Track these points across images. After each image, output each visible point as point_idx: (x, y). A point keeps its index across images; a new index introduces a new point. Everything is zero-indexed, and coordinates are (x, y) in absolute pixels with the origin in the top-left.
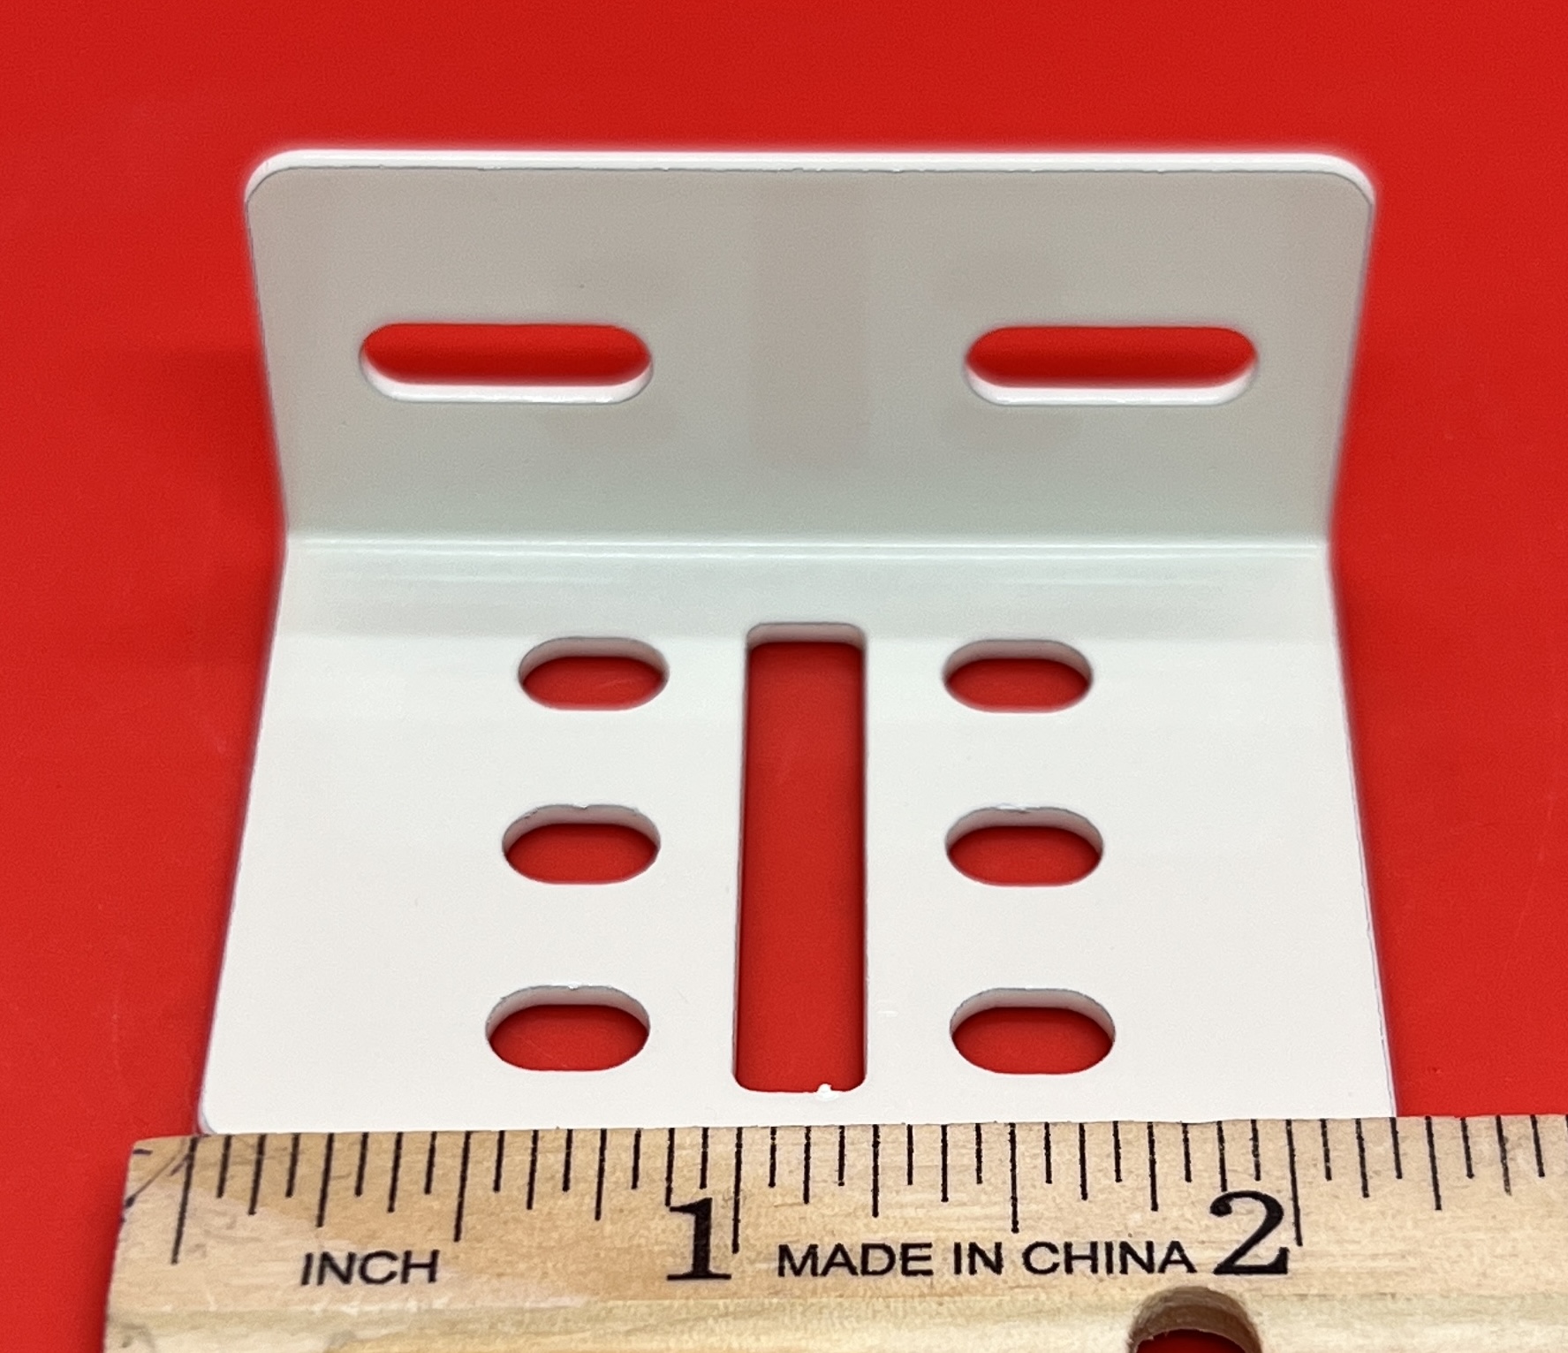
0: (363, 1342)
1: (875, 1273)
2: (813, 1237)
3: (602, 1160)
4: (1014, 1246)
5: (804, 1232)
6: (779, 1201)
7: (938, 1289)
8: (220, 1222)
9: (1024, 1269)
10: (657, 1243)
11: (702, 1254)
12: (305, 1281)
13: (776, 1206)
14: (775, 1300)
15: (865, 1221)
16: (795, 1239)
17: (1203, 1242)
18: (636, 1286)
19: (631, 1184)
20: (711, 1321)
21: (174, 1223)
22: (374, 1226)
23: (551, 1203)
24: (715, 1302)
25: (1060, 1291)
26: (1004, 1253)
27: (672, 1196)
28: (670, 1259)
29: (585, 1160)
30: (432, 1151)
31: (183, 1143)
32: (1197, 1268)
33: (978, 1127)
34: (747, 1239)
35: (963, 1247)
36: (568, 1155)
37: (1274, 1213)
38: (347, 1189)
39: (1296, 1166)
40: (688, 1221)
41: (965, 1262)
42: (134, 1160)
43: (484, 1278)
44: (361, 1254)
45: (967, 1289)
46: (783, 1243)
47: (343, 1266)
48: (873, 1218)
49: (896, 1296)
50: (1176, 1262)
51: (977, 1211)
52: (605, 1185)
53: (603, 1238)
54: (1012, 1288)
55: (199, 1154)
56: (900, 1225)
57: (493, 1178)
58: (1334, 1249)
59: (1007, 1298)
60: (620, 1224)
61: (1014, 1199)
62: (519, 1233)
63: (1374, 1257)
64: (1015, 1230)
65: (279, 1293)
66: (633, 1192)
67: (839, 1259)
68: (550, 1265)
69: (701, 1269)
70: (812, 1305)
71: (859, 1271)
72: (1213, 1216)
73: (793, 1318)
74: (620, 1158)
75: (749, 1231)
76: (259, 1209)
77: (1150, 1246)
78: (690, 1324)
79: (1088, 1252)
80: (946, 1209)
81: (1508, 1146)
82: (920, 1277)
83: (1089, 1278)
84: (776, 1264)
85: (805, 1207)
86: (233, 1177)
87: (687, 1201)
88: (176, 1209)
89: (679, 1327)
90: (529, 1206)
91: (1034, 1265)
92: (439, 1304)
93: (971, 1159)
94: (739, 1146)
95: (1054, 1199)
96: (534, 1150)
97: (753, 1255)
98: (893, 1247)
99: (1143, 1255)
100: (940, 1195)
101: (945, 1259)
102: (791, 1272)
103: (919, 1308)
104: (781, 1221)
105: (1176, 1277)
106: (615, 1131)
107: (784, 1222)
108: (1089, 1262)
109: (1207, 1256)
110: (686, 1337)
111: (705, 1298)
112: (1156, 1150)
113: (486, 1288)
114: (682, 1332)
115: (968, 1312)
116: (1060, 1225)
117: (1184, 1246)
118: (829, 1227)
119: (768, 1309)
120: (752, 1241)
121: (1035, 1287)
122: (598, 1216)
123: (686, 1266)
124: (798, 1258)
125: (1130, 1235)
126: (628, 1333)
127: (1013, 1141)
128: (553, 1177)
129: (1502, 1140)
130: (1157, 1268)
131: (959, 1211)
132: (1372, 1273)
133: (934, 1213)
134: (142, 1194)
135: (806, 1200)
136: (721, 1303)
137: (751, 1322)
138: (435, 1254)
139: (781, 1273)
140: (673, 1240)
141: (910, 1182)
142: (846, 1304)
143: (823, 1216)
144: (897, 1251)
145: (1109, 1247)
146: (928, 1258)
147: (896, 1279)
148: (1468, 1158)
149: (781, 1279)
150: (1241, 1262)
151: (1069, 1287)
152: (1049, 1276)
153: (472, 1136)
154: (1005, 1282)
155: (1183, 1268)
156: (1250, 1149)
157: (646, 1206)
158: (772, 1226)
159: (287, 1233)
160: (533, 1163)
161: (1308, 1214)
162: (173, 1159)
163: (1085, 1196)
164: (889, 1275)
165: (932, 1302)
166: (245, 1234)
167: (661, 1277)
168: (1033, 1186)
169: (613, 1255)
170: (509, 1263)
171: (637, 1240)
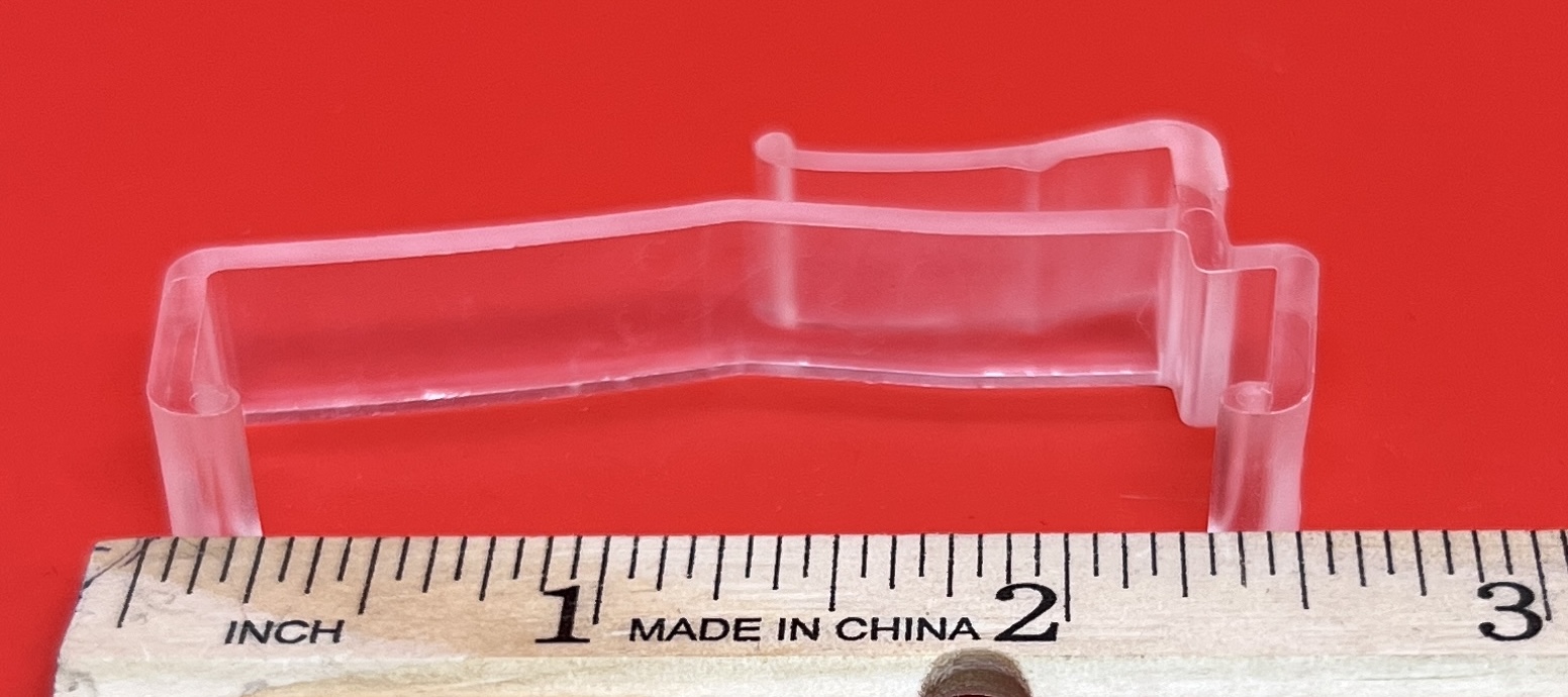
0: (273, 688)
1: (711, 639)
2: (662, 613)
3: (490, 558)
4: (829, 621)
5: (653, 610)
6: (636, 588)
7: (762, 651)
8: (160, 599)
9: (836, 636)
10: (530, 617)
11: (567, 625)
12: (228, 641)
13: (633, 592)
14: (625, 659)
15: (707, 602)
16: (646, 614)
17: (987, 618)
18: (510, 645)
19: (512, 575)
20: (570, 676)
21: (122, 600)
22: (292, 602)
23: (444, 588)
24: (575, 659)
25: (866, 653)
26: (820, 625)
27: (546, 584)
28: (539, 627)
29: (475, 559)
30: (347, 551)
31: (138, 543)
32: (981, 636)
34: (606, 615)
35: (786, 622)
36: (462, 555)
37: (1049, 598)
38: (270, 577)
39: (1070, 566)
40: (558, 603)
41: (788, 632)
42: (94, 554)
43: (382, 640)
44: (277, 621)
45: (789, 651)
46: (636, 617)
47: (261, 631)
48: (714, 600)
49: (726, 656)
50: (964, 632)
51: (802, 596)
52: (489, 577)
53: (485, 612)
54: (824, 650)
55: (148, 552)
56: (736, 604)
57: (397, 570)
58: (1096, 623)
59: (821, 658)
60: (501, 601)
61: (833, 588)
62: (414, 607)
63: (1130, 629)
64: (832, 609)
66: (513, 581)
67: (682, 628)
68: (438, 630)
69: (565, 634)
70: (657, 661)
71: (698, 637)
72: (998, 600)
73: (639, 672)
74: (505, 556)
75: (609, 608)
76: (194, 590)
77: (943, 622)
78: (552, 676)
79: (891, 625)
80: (775, 595)
81: (1246, 554)
82: (749, 641)
83: (890, 643)
84: (629, 632)
85: (657, 591)
86: (176, 567)
87: (558, 587)
88: (125, 590)
89: (542, 679)
90: (425, 589)
91: (846, 634)
92: (338, 659)
93: (799, 560)
94: (607, 549)
95: (867, 589)
96: (433, 552)
97: (609, 626)
98: (729, 620)
99: (937, 628)
100: (772, 585)
101: (771, 629)
102: (641, 638)
103: (746, 664)
104: (635, 602)
105: (963, 643)
107: (638, 602)
108: (892, 632)
109: (991, 628)
110: (548, 687)
111: (567, 656)
112: (955, 555)
113: (381, 648)
114: (545, 682)
115: (788, 668)
116: (871, 607)
117: (971, 620)
118: (677, 606)
119: (618, 665)
120: (612, 616)
121: (843, 649)
122: (482, 597)
123: (553, 632)
124: (647, 627)
125: (928, 614)
126: (499, 685)
127: (836, 548)
128: (447, 569)
129: (1242, 549)
130: (947, 637)
131: (786, 596)
132: (1127, 641)
133: (766, 597)
134: (99, 577)
135: (659, 587)
136: (580, 659)
137: (604, 676)
138: (340, 623)
139: (632, 638)
140: (540, 613)
141: (747, 576)
142: (686, 660)
143: (672, 599)
144: (732, 623)
145: (909, 622)
146: (757, 628)
147: (728, 643)
148: (1213, 562)
149: (631, 642)
150: (1018, 632)
151: (874, 650)
152: (859, 641)
154: (819, 644)
155: (970, 636)
156: (1033, 554)
157: (523, 591)
158: (628, 605)
159: (217, 607)
160: (432, 560)
161: (1076, 599)
162: (127, 554)
163: (892, 586)
164: (723, 640)
165: (756, 661)
166: (181, 607)
167: (529, 641)
168: (851, 579)
169: (491, 625)
170: (403, 630)
171: (513, 615)
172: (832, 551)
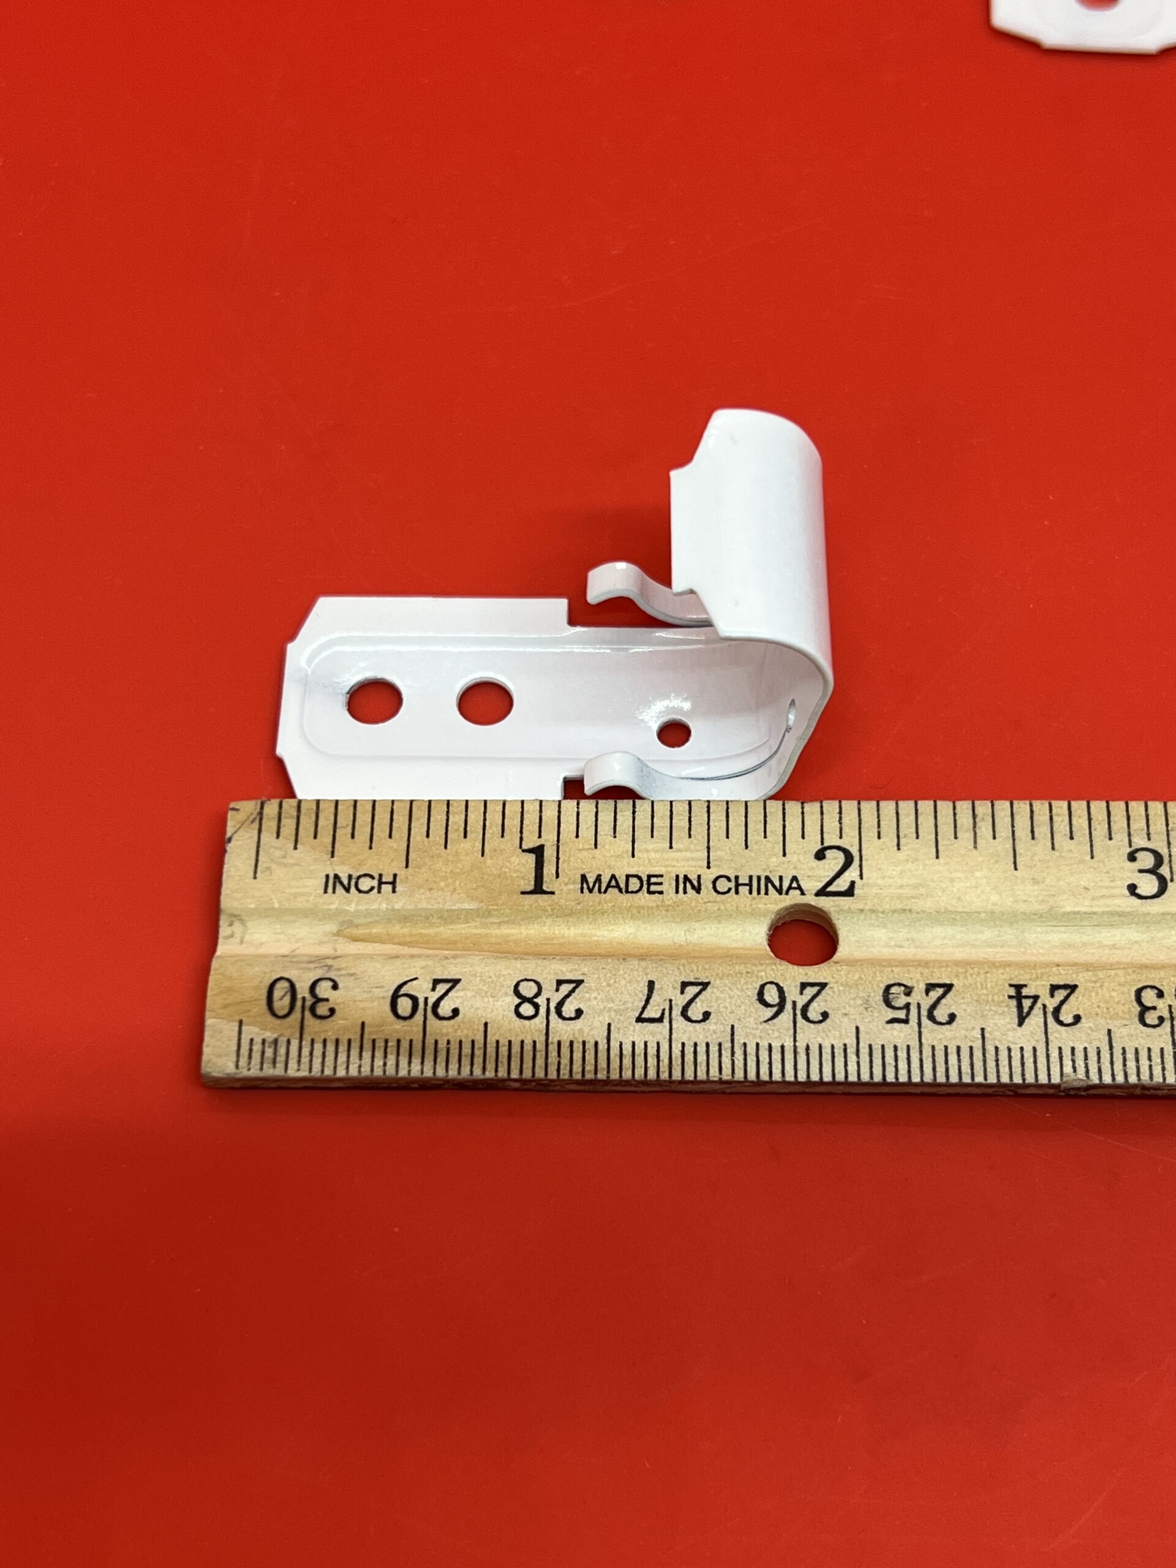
0: (356, 926)
1: (632, 892)
2: (599, 870)
3: (485, 822)
4: (708, 876)
5: (593, 868)
6: (581, 847)
7: (666, 902)
8: (279, 854)
9: (713, 890)
10: (514, 870)
11: (539, 879)
12: (324, 891)
13: (579, 850)
14: (579, 908)
15: (628, 860)
16: (589, 871)
17: (809, 877)
18: (504, 897)
19: (500, 835)
20: (543, 919)
21: (254, 855)
22: (361, 857)
23: (457, 845)
24: (547, 907)
25: (732, 905)
26: (702, 881)
27: (523, 842)
28: (522, 882)
29: (475, 818)
30: (392, 812)
31: (256, 804)
32: (805, 892)
33: (690, 803)
34: (563, 872)
35: (679, 878)
36: (467, 817)
37: (849, 859)
38: (346, 835)
39: (862, 830)
40: (531, 858)
41: (681, 886)
42: (232, 812)
43: (422, 890)
44: (354, 874)
45: (682, 903)
46: (583, 874)
47: (345, 882)
48: (632, 859)
49: (643, 908)
50: (795, 888)
51: (688, 855)
52: (486, 836)
53: (485, 866)
54: (705, 902)
55: (265, 811)
56: (646, 863)
57: (426, 829)
58: (880, 882)
59: (703, 909)
60: (494, 859)
61: (708, 849)
62: (440, 863)
63: (902, 887)
64: (709, 867)
65: (312, 898)
66: (502, 839)
67: (613, 883)
68: (457, 883)
69: (538, 888)
70: (599, 910)
71: (624, 891)
72: (816, 861)
73: (588, 918)
74: (494, 818)
76: (299, 847)
77: (781, 878)
78: (533, 920)
79: (747, 882)
80: (671, 854)
81: (977, 820)
82: (657, 894)
83: (747, 897)
84: (580, 886)
85: (595, 850)
86: (284, 826)
87: (531, 846)
88: (255, 845)
89: (526, 921)
90: (446, 847)
91: (719, 889)
92: (394, 906)
93: (685, 823)
94: (559, 812)
95: (730, 848)
96: (449, 814)
97: (566, 880)
98: (642, 876)
99: (777, 884)
100: (668, 845)
101: (670, 884)
102: (587, 891)
103: (656, 914)
104: (581, 860)
105: (794, 897)
106: (491, 801)
107: (584, 860)
108: (748, 888)
109: (811, 885)
110: (530, 927)
111: (540, 904)
112: (786, 819)
113: (423, 897)
114: (529, 924)
115: (682, 916)
116: (733, 865)
117: (799, 878)
118: (608, 865)
119: (575, 912)
120: (566, 872)
121: (718, 902)
122: (483, 855)
123: (531, 886)
124: (591, 881)
125: (770, 872)
126: (500, 924)
127: (708, 812)
128: (458, 830)
129: (974, 816)
130: (784, 892)
131: (678, 855)
132: (899, 897)
133: (666, 856)
134: (235, 835)
135: (596, 847)
137: (566, 920)
138: (395, 876)
139: (582, 890)
140: (523, 869)
141: (652, 837)
142: (617, 910)
143: (605, 857)
144: (645, 879)
145: (759, 878)
146: (661, 884)
147: (644, 897)
148: (955, 827)
149: (582, 894)
150: (829, 889)
151: (737, 902)
152: (727, 895)
153: (414, 803)
154: (702, 899)
155: (798, 892)
156: (838, 819)
157: (508, 849)
158: (577, 864)
159: (315, 861)
160: (448, 822)
161: (867, 860)
163: (747, 847)
164: (640, 894)
165: (663, 911)
166: (293, 861)
167: (516, 893)
168: (719, 841)
169: (491, 878)
170: (435, 882)
171: (504, 869)
172: (705, 816)
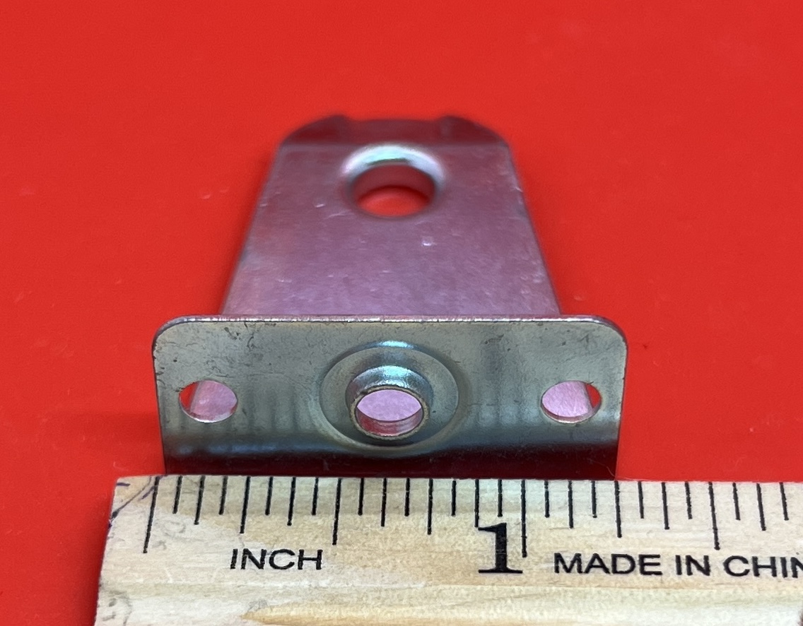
1: (622, 573)
2: (578, 549)
3: (431, 498)
4: (717, 559)
5: (570, 546)
6: (553, 526)
7: (666, 584)
8: (175, 528)
9: (725, 573)
10: (470, 550)
11: (502, 557)
12: (233, 567)
13: (551, 529)
14: (554, 588)
15: (613, 540)
16: (565, 550)
18: (458, 575)
19: (451, 513)
20: (509, 601)
21: (145, 528)
22: (277, 533)
23: (397, 523)
24: (512, 588)
25: (752, 588)
26: (710, 563)
27: (479, 521)
28: (480, 560)
29: (419, 498)
30: (316, 489)
31: (150, 479)
34: (532, 549)
35: (681, 559)
36: (408, 494)
38: (259, 511)
40: (491, 538)
41: (684, 567)
42: (117, 489)
43: (354, 568)
44: (270, 550)
45: (686, 585)
46: (557, 551)
47: (258, 558)
48: (618, 538)
49: (638, 588)
51: (691, 535)
52: (433, 514)
53: (434, 545)
54: (717, 584)
55: (160, 487)
56: (637, 542)
57: (359, 507)
59: (715, 591)
60: (445, 537)
61: (715, 530)
62: (377, 540)
64: (717, 548)
65: (215, 575)
66: (453, 518)
67: (597, 563)
69: (501, 566)
70: (580, 592)
71: (611, 570)
73: (566, 601)
74: (443, 497)
75: (534, 544)
76: (199, 521)
78: (495, 602)
79: (769, 563)
80: (668, 534)
82: (653, 575)
83: (771, 580)
84: (553, 565)
85: (571, 530)
86: (183, 501)
87: (489, 524)
88: (147, 520)
89: (487, 604)
90: (383, 525)
91: (733, 571)
92: (323, 584)
93: (683, 503)
94: (524, 492)
95: (743, 531)
96: (385, 490)
97: (536, 559)
98: (634, 556)
100: (664, 526)
101: (670, 565)
102: (563, 570)
103: (654, 597)
104: (554, 539)
107: (557, 539)
108: (770, 570)
110: (492, 611)
111: (505, 585)
113: (355, 575)
114: (489, 607)
115: (687, 599)
116: (747, 546)
118: (588, 543)
119: (548, 594)
120: (536, 550)
121: (734, 584)
122: (430, 532)
123: (492, 564)
124: (568, 561)
125: (798, 554)
126: (453, 607)
127: (711, 493)
128: (398, 507)
131: (678, 536)
133: (660, 537)
134: (123, 509)
135: (572, 525)
136: (516, 588)
137: (537, 602)
138: (320, 552)
139: (557, 571)
140: (481, 548)
141: (642, 517)
142: (603, 592)
143: (583, 536)
144: (637, 559)
146: (658, 564)
147: (636, 577)
149: (557, 574)
151: (758, 585)
152: (744, 578)
154: (713, 581)
157: (462, 527)
158: (549, 541)
159: (220, 536)
160: (385, 498)
162: (143, 489)
163: (764, 529)
164: (631, 575)
165: (662, 593)
166: (193, 536)
167: (474, 571)
168: (728, 522)
169: (442, 556)
170: (372, 559)
171: (457, 548)
172: (709, 496)
